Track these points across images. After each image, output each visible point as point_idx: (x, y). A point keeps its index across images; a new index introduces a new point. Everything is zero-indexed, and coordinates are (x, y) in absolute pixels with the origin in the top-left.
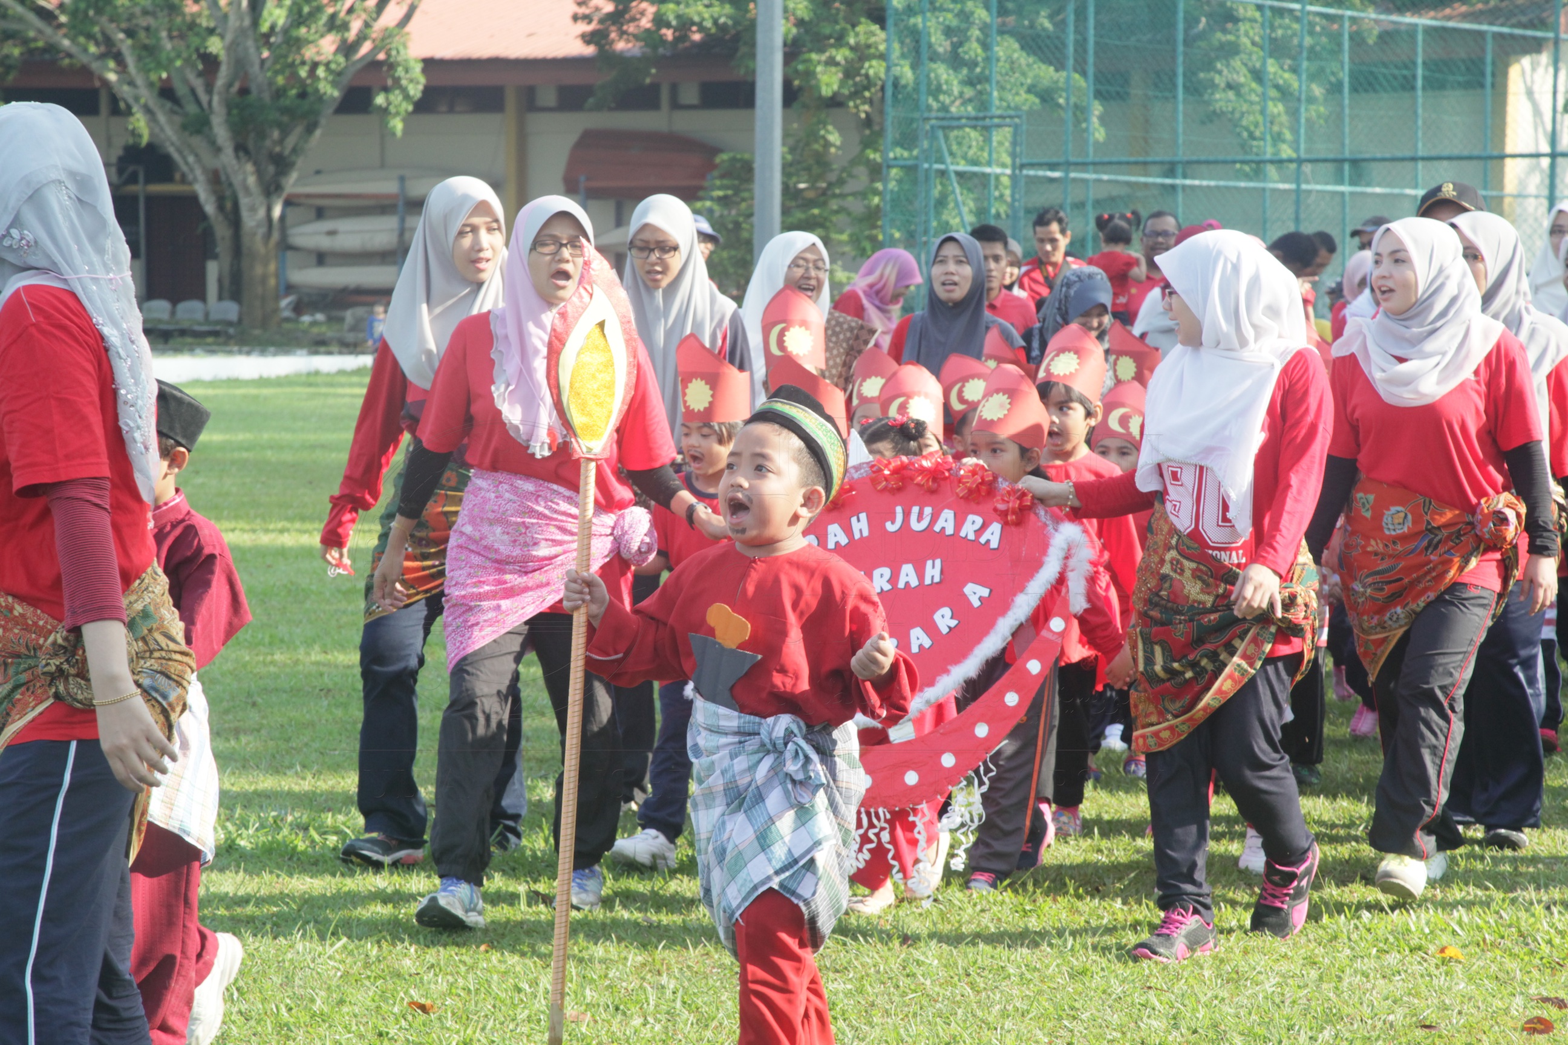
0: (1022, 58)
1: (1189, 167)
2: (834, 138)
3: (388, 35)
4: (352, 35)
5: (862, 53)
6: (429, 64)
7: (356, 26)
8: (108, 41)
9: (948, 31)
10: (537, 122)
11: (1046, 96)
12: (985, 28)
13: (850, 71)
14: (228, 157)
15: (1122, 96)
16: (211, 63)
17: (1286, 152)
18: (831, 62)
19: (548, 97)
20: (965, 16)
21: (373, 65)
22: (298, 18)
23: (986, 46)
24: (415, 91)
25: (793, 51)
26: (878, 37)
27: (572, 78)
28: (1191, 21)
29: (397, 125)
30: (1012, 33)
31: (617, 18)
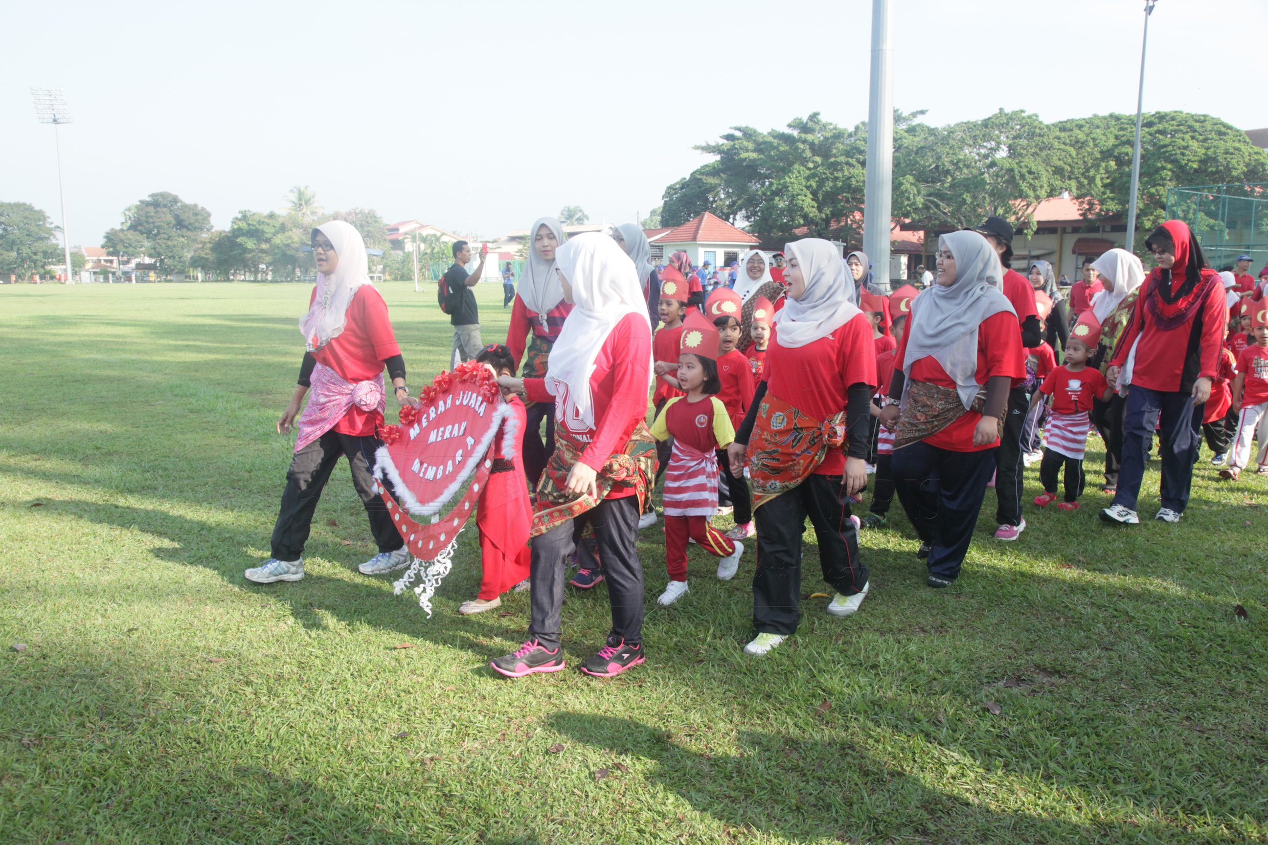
0: (1205, 217)
1: (1254, 246)
3: (1028, 215)
4: (1019, 215)
5: (1158, 217)
6: (1039, 222)
7: (1020, 213)
8: (959, 219)
9: (1183, 211)
10: (1066, 236)
11: (1212, 228)
12: (1194, 210)
13: (1154, 222)
15: (1234, 228)
18: (1149, 220)
19: (1069, 230)
20: (1189, 207)
21: (1024, 223)
22: (1006, 212)
23: (1194, 214)
24: (1035, 229)
25: (1138, 217)
26: (1163, 213)
27: (1076, 225)
28: (1257, 207)
29: (1029, 237)
30: (1203, 211)
31: (1089, 210)
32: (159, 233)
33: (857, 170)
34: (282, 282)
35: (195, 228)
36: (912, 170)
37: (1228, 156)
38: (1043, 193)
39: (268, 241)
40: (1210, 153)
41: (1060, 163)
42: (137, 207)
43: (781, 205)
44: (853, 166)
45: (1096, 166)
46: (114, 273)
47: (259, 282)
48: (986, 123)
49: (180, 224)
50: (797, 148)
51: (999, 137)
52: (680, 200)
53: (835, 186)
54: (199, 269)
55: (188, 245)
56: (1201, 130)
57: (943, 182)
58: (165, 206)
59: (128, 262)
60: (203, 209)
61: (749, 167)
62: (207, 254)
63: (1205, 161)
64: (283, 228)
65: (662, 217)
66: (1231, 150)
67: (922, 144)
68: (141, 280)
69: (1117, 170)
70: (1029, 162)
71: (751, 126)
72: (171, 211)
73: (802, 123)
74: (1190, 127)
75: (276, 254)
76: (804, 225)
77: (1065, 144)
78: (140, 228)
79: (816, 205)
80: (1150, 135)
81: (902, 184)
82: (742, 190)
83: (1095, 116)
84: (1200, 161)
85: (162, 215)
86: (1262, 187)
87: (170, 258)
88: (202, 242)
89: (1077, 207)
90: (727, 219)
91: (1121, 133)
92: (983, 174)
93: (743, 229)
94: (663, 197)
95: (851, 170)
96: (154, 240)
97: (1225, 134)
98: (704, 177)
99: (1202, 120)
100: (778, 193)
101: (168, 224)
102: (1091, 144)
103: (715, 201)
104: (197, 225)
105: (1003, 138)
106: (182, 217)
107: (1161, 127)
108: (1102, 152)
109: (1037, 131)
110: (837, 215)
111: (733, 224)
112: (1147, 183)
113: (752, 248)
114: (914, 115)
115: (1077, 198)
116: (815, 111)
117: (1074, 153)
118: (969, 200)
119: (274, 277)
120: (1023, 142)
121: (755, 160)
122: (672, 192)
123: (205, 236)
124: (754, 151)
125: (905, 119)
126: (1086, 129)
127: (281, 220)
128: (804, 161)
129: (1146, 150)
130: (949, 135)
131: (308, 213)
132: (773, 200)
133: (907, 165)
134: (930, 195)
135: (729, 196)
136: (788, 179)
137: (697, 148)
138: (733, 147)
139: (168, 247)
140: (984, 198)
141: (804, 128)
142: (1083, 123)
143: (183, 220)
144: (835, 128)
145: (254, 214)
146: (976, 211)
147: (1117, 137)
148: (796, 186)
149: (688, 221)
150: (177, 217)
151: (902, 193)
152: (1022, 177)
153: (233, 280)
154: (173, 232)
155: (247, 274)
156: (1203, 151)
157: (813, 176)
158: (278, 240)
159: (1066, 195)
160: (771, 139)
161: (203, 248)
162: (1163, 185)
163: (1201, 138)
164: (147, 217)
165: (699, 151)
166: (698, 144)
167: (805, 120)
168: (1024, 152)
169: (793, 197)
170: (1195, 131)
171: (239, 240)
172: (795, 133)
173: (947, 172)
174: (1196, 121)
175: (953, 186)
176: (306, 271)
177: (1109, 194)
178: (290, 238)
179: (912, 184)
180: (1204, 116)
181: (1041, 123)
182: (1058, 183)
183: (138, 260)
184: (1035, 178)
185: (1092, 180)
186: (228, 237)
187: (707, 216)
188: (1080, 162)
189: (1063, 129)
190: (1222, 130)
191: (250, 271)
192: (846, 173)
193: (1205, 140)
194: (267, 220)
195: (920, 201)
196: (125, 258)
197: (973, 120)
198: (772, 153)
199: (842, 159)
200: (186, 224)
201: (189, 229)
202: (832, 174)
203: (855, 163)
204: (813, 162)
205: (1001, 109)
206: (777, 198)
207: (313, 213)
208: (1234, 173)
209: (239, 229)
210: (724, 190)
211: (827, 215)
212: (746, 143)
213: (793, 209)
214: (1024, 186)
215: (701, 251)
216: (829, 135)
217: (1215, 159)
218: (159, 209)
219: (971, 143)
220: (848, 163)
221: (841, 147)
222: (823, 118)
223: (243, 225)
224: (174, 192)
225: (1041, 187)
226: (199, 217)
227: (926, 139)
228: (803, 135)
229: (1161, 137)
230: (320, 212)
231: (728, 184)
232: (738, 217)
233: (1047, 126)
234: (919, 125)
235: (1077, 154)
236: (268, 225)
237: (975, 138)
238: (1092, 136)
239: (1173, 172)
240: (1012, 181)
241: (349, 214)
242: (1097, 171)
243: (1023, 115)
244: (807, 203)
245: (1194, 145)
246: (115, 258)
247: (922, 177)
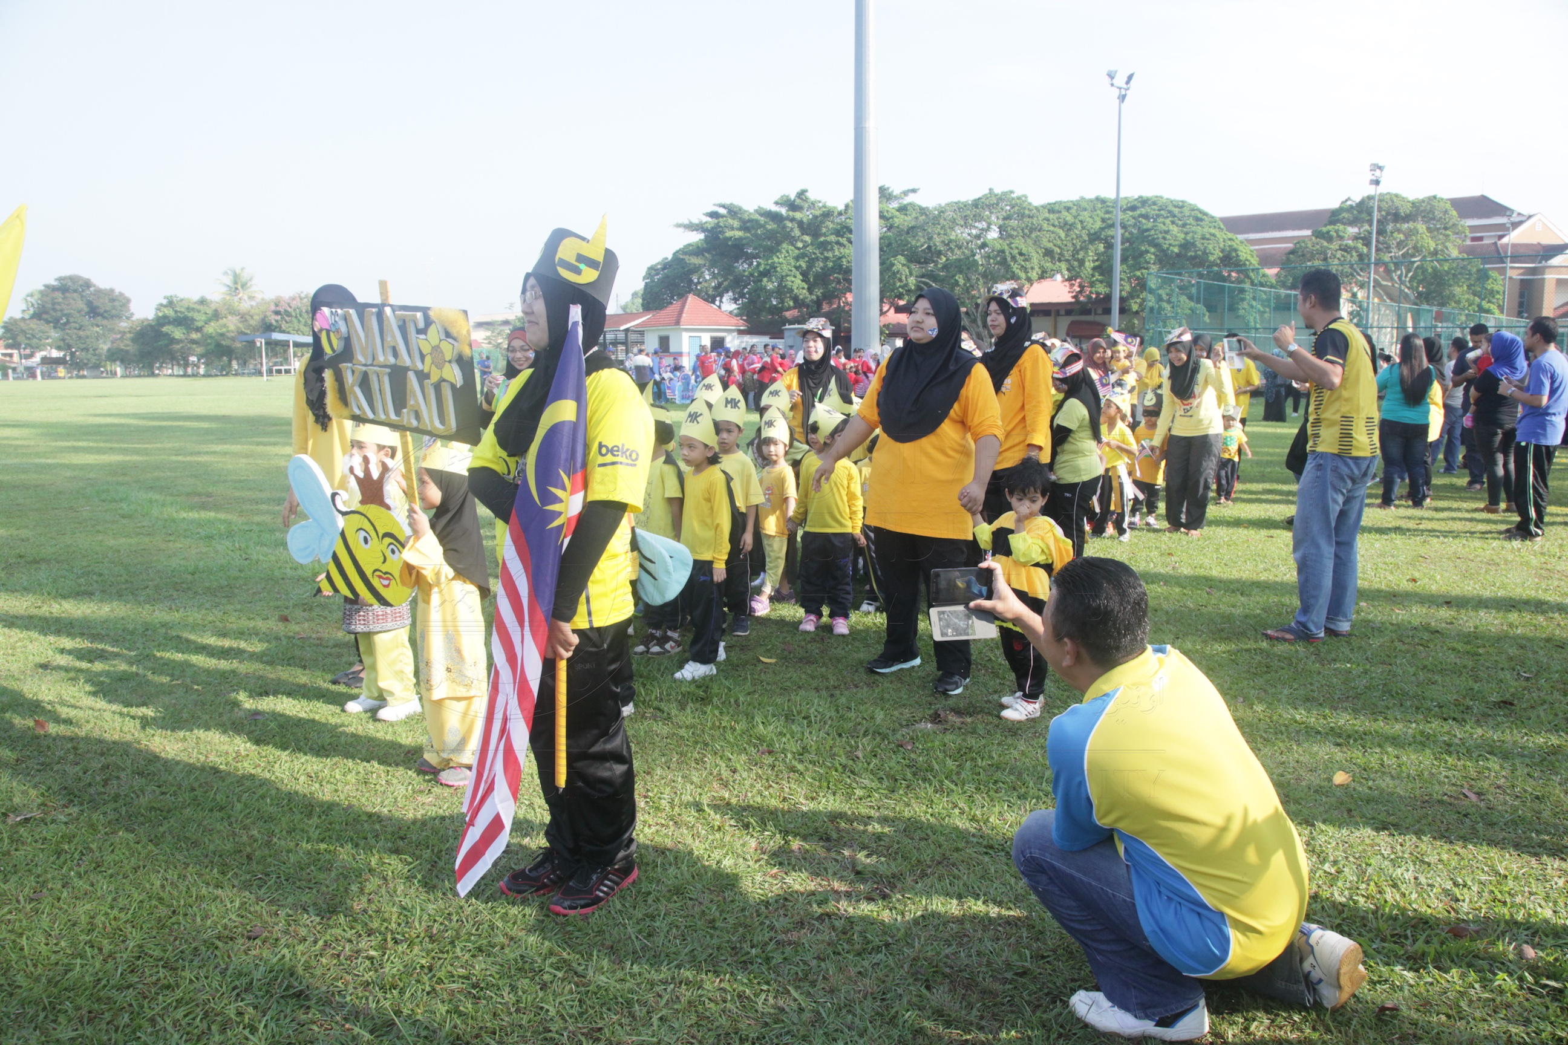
0: (1187, 301)
2: (1136, 322)
5: (1144, 300)
10: (1060, 319)
13: (1141, 305)
14: (981, 329)
16: (977, 305)
17: (1258, 326)
19: (1062, 312)
23: (1178, 298)
26: (1150, 297)
27: (1069, 307)
31: (1080, 292)
32: (68, 322)
33: (849, 250)
34: (217, 376)
35: (112, 317)
36: (903, 251)
37: (1205, 241)
38: (1034, 275)
39: (199, 330)
40: (1188, 238)
41: (1050, 245)
42: (41, 292)
43: (770, 286)
44: (845, 246)
45: (1084, 248)
46: (14, 369)
47: (189, 376)
48: (976, 204)
49: (93, 311)
50: (785, 227)
51: (989, 218)
52: (661, 281)
53: (826, 266)
54: (118, 363)
55: (104, 335)
56: (1179, 215)
57: (936, 263)
58: (75, 291)
59: (31, 355)
60: (121, 294)
61: (735, 246)
62: (127, 345)
63: (1186, 246)
64: (216, 315)
65: (643, 300)
66: (1208, 236)
67: (913, 223)
68: (47, 376)
69: (1105, 252)
70: (1019, 243)
71: (736, 203)
72: (82, 296)
73: (789, 200)
74: (1170, 212)
75: (209, 344)
76: (795, 308)
77: (1054, 226)
78: (45, 316)
79: (806, 286)
80: (1134, 218)
81: (893, 265)
82: (728, 270)
83: (1082, 198)
84: (1181, 246)
85: (72, 302)
86: (1238, 272)
87: (82, 350)
88: (120, 332)
89: (1068, 289)
90: (713, 302)
91: (1107, 216)
92: (974, 255)
93: (731, 312)
94: (644, 278)
95: (842, 250)
96: (63, 330)
97: (1201, 220)
98: (687, 258)
99: (1181, 205)
100: (766, 274)
101: (79, 312)
102: (1079, 226)
103: (699, 283)
104: (114, 312)
105: (993, 218)
106: (96, 303)
107: (1143, 211)
108: (1089, 235)
109: (1027, 212)
110: (829, 296)
111: (719, 307)
112: (1133, 265)
113: (741, 332)
114: (906, 193)
115: (1069, 279)
116: (803, 188)
117: (1063, 235)
118: (961, 282)
119: (206, 371)
120: (1014, 223)
121: (741, 239)
122: (653, 272)
123: (124, 325)
124: (740, 229)
125: (896, 198)
126: (1073, 211)
127: (213, 306)
128: (792, 241)
129: (1131, 233)
130: (939, 215)
131: (246, 297)
132: (761, 281)
133: (899, 246)
134: (923, 276)
135: (714, 276)
136: (776, 260)
137: (678, 226)
138: (718, 225)
139: (80, 337)
140: (978, 279)
141: (793, 206)
142: (1070, 205)
143: (98, 307)
144: (824, 206)
145: (182, 300)
146: (968, 292)
147: (1103, 220)
148: (785, 267)
149: (671, 303)
150: (89, 304)
151: (894, 274)
152: (1013, 258)
153: (158, 375)
154: (86, 321)
155: (175, 368)
156: (1183, 236)
157: (802, 256)
158: (210, 329)
159: (1059, 277)
160: (757, 217)
161: (122, 339)
162: (1147, 269)
163: (1180, 223)
164: (54, 304)
165: (681, 230)
166: (680, 222)
167: (793, 197)
168: (1015, 233)
169: (782, 278)
170: (1175, 216)
171: (165, 329)
172: (783, 211)
173: (939, 253)
174: (1175, 206)
175: (945, 267)
176: (244, 364)
177: (1097, 276)
178: (225, 326)
179: (903, 265)
180: (1183, 202)
181: (1030, 204)
182: (1048, 265)
183: (43, 353)
184: (1025, 260)
185: (1082, 263)
186: (151, 326)
187: (691, 299)
188: (1069, 244)
189: (1051, 211)
190: (1199, 217)
191: (179, 365)
192: (837, 253)
193: (1184, 225)
194: (197, 307)
195: (912, 281)
196: (28, 351)
197: (963, 199)
198: (759, 232)
199: (833, 238)
200: (102, 311)
201: (104, 318)
202: (822, 254)
203: (846, 243)
204: (802, 241)
205: (991, 190)
206: (765, 280)
207: (251, 298)
208: (1211, 258)
209: (165, 317)
210: (709, 270)
211: (818, 297)
212: (730, 221)
213: (782, 291)
214: (1015, 268)
215: (685, 336)
216: (818, 213)
217: (1193, 244)
218: (68, 295)
219: (962, 223)
220: (838, 243)
221: (831, 226)
222: (812, 196)
223: (170, 312)
224: (85, 274)
225: (1032, 268)
226: (117, 303)
227: (917, 218)
228: (791, 213)
229: (1144, 221)
230: (259, 296)
231: (713, 264)
232: (724, 299)
233: (1036, 208)
234: (910, 204)
235: (1067, 236)
236: (199, 311)
237: (965, 218)
238: (1080, 218)
239: (1156, 256)
240: (1004, 263)
241: (294, 299)
242: (1086, 253)
243: (1013, 195)
244: (797, 283)
245: (1174, 229)
246: (15, 352)
247: (914, 258)
